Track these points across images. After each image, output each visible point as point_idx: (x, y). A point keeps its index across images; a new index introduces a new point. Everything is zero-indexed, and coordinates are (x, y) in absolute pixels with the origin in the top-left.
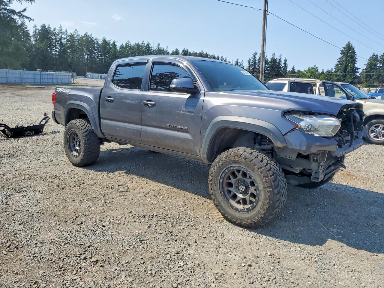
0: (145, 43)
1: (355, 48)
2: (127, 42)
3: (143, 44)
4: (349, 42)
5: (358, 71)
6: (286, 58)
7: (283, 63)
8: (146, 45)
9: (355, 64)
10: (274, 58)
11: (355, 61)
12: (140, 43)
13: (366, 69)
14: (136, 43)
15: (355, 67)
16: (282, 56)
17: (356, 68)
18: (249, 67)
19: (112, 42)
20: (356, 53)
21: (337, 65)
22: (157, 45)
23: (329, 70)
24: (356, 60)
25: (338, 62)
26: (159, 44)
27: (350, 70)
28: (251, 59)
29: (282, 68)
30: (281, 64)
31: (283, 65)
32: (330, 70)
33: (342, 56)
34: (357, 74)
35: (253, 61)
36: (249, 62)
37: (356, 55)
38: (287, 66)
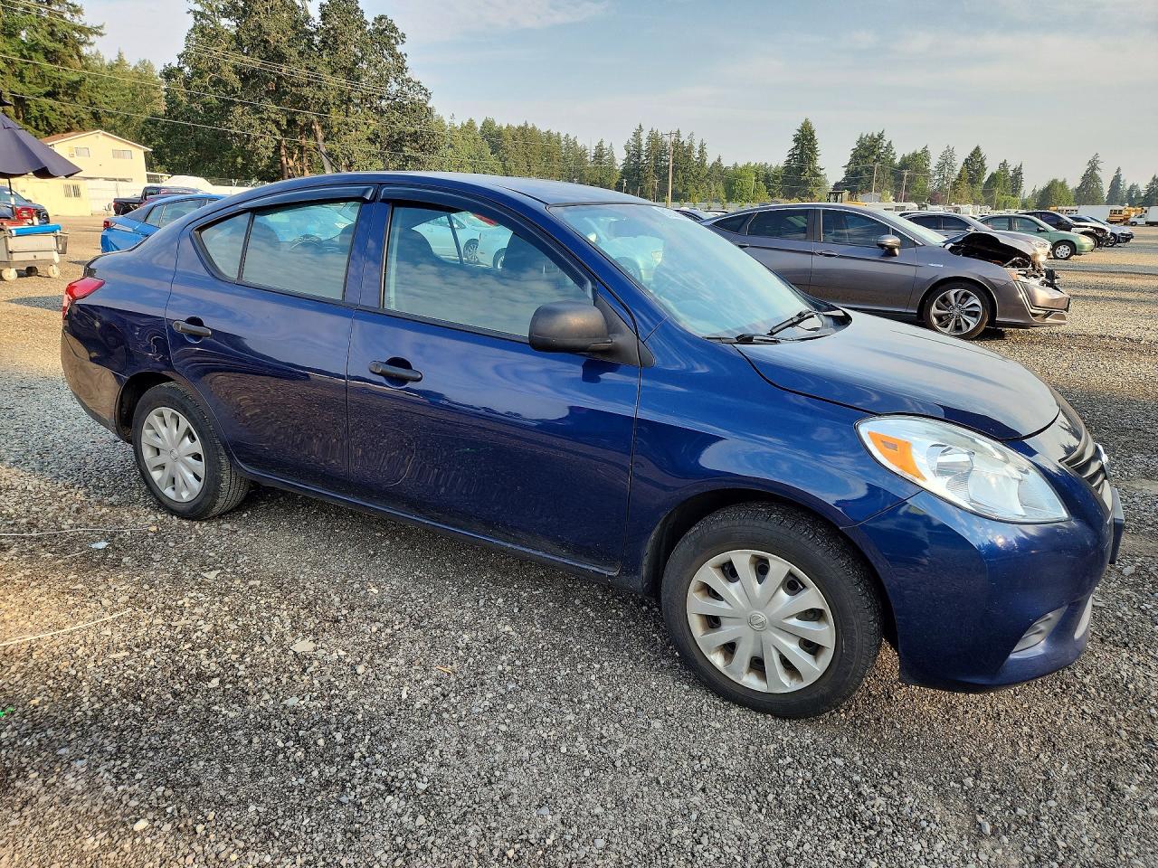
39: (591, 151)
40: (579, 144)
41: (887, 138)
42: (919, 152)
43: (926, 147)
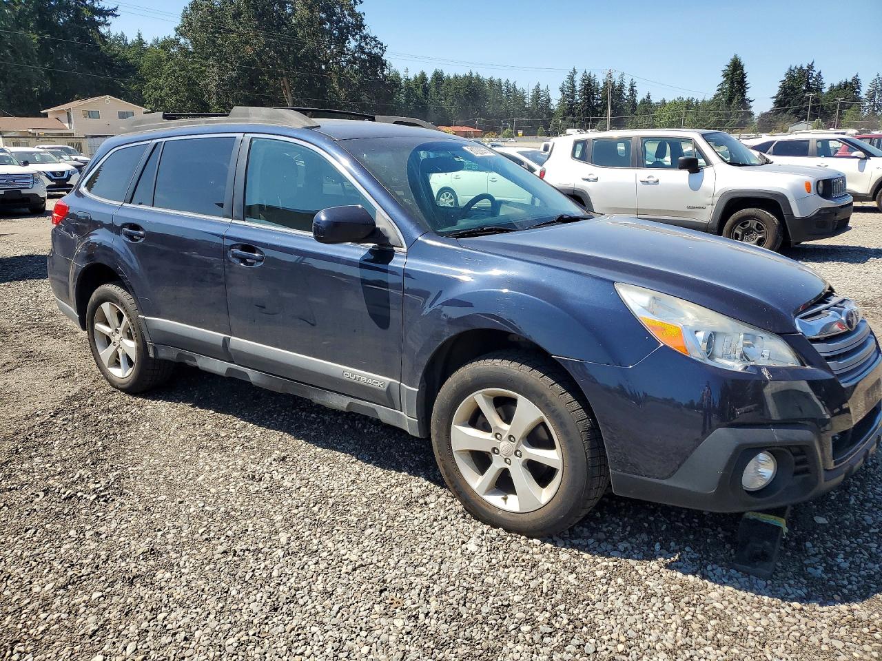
1: (744, 67)
4: (736, 56)
5: (751, 104)
6: (632, 80)
7: (628, 89)
9: (746, 93)
10: (610, 80)
11: (745, 87)
15: (746, 98)
16: (624, 77)
17: (747, 100)
18: (563, 99)
20: (746, 75)
21: (717, 96)
24: (747, 86)
25: (719, 90)
27: (737, 103)
28: (565, 83)
29: (626, 99)
30: (624, 92)
31: (628, 94)
33: (725, 79)
34: (750, 110)
35: (568, 87)
36: (562, 91)
37: (746, 77)
38: (635, 96)
39: (529, 94)
40: (518, 88)
41: (817, 68)
42: (850, 80)
43: (857, 76)
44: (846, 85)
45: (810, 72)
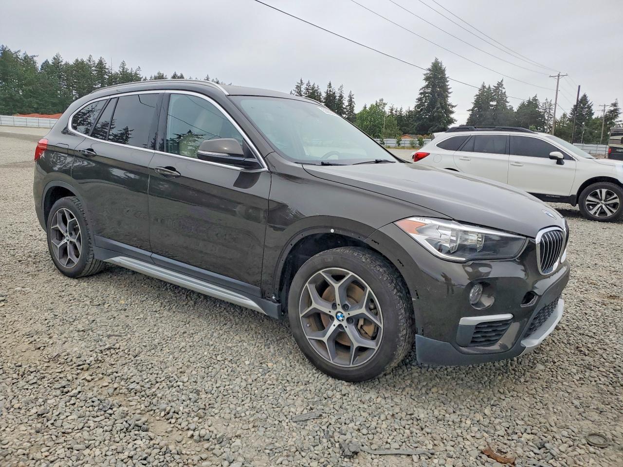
0: (94, 59)
1: (446, 71)
2: (54, 55)
3: (90, 61)
4: (436, 59)
5: (454, 109)
6: (351, 92)
7: (347, 100)
8: (97, 62)
9: (449, 98)
10: (330, 91)
11: (447, 92)
12: (85, 59)
13: (472, 110)
14: (77, 60)
15: (448, 103)
16: (343, 89)
17: (449, 105)
19: (21, 55)
20: (448, 79)
21: (420, 99)
22: (119, 64)
23: (410, 110)
24: (450, 91)
25: (421, 94)
26: (123, 64)
27: (439, 107)
28: (293, 92)
29: (345, 108)
30: (344, 102)
31: (347, 104)
32: (412, 109)
33: (427, 83)
34: (452, 116)
37: (448, 82)
38: (354, 106)
44: (529, 102)
45: (500, 89)
